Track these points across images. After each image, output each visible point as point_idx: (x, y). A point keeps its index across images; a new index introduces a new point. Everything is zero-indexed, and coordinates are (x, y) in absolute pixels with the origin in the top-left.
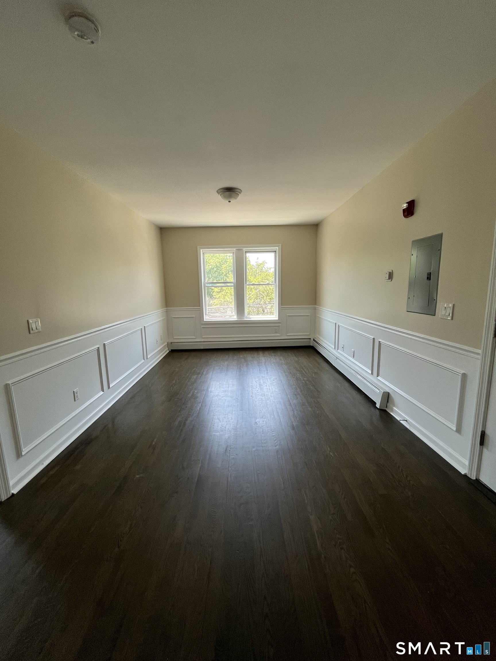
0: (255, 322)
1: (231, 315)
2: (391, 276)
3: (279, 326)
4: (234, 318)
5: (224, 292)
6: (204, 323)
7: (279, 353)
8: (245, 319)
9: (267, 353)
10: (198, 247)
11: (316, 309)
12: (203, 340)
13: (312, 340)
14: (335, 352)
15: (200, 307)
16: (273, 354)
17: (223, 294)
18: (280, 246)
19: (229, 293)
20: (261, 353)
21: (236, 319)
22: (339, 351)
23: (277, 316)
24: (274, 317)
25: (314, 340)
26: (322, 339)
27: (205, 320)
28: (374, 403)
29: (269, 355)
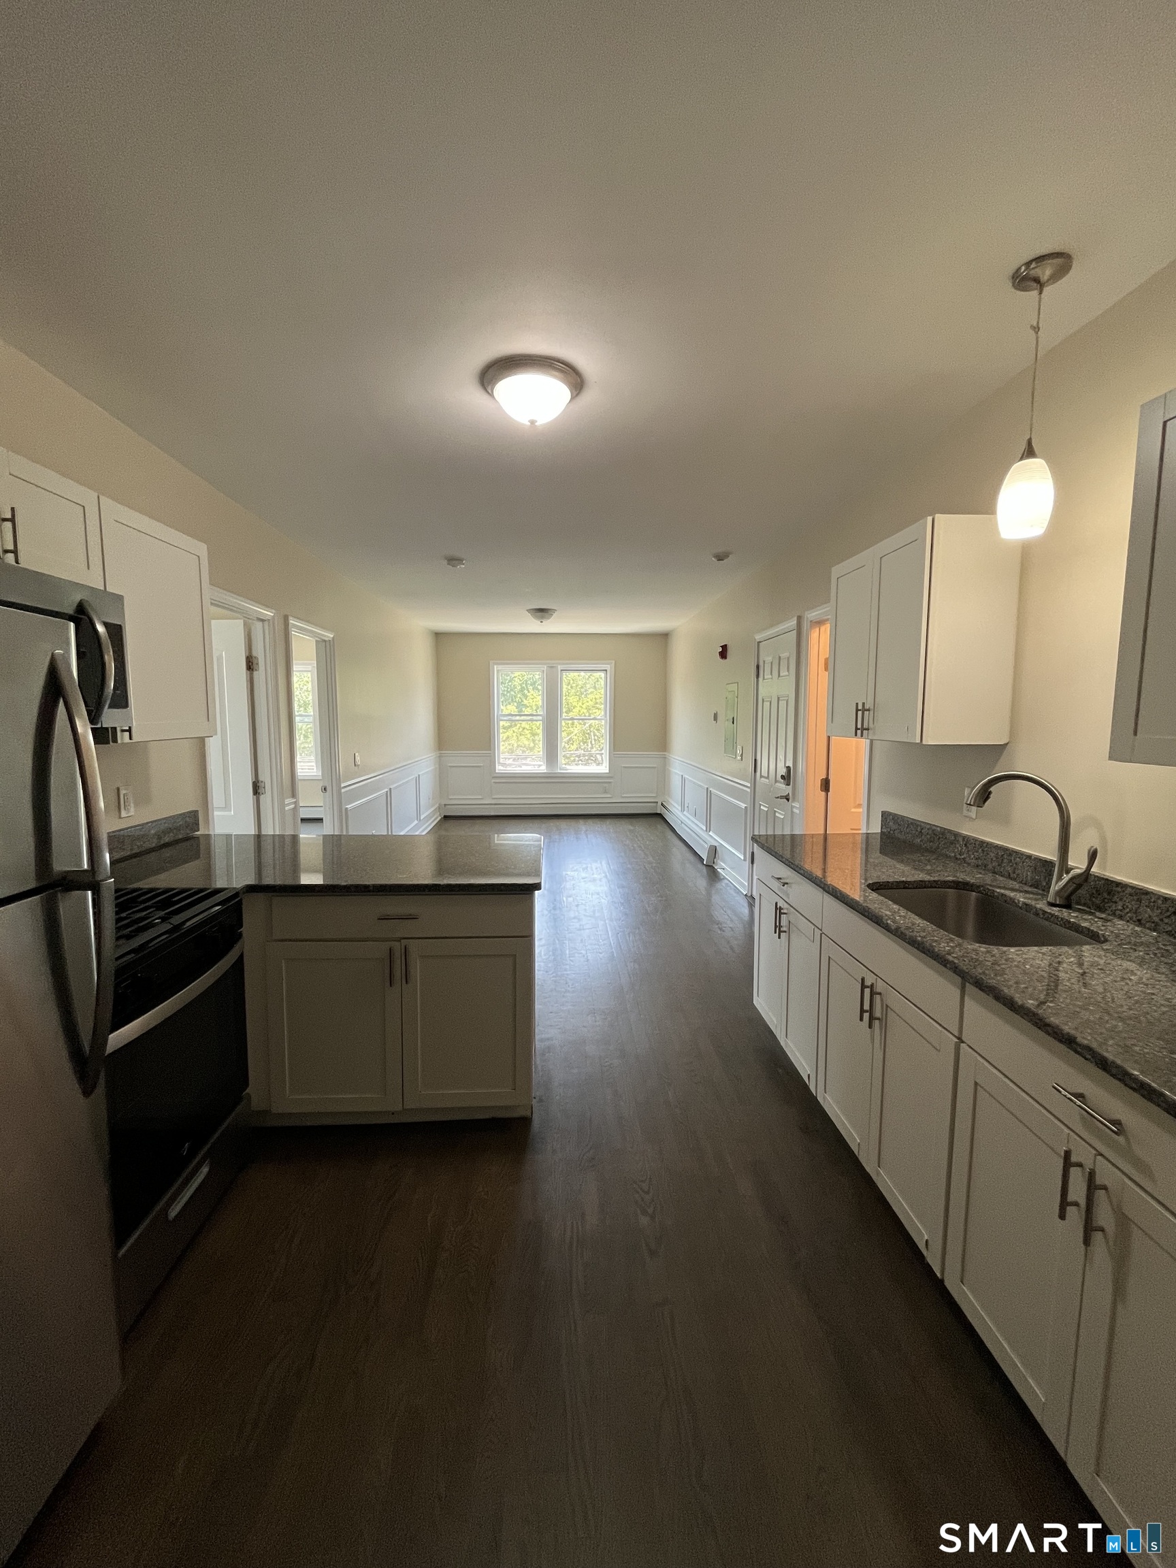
0: (576, 775)
1: (535, 765)
2: (716, 717)
3: (610, 782)
4: (541, 767)
5: (518, 727)
6: (495, 775)
7: (608, 821)
8: (559, 771)
9: (590, 821)
10: (491, 662)
11: (665, 758)
12: (493, 802)
13: (660, 804)
14: (680, 814)
15: (490, 750)
16: (599, 823)
17: (516, 731)
18: (613, 664)
19: (528, 730)
20: (581, 821)
21: (545, 771)
22: (685, 813)
23: (608, 768)
24: (604, 769)
25: (662, 804)
26: (670, 800)
27: (497, 771)
28: (701, 859)
29: (593, 823)
